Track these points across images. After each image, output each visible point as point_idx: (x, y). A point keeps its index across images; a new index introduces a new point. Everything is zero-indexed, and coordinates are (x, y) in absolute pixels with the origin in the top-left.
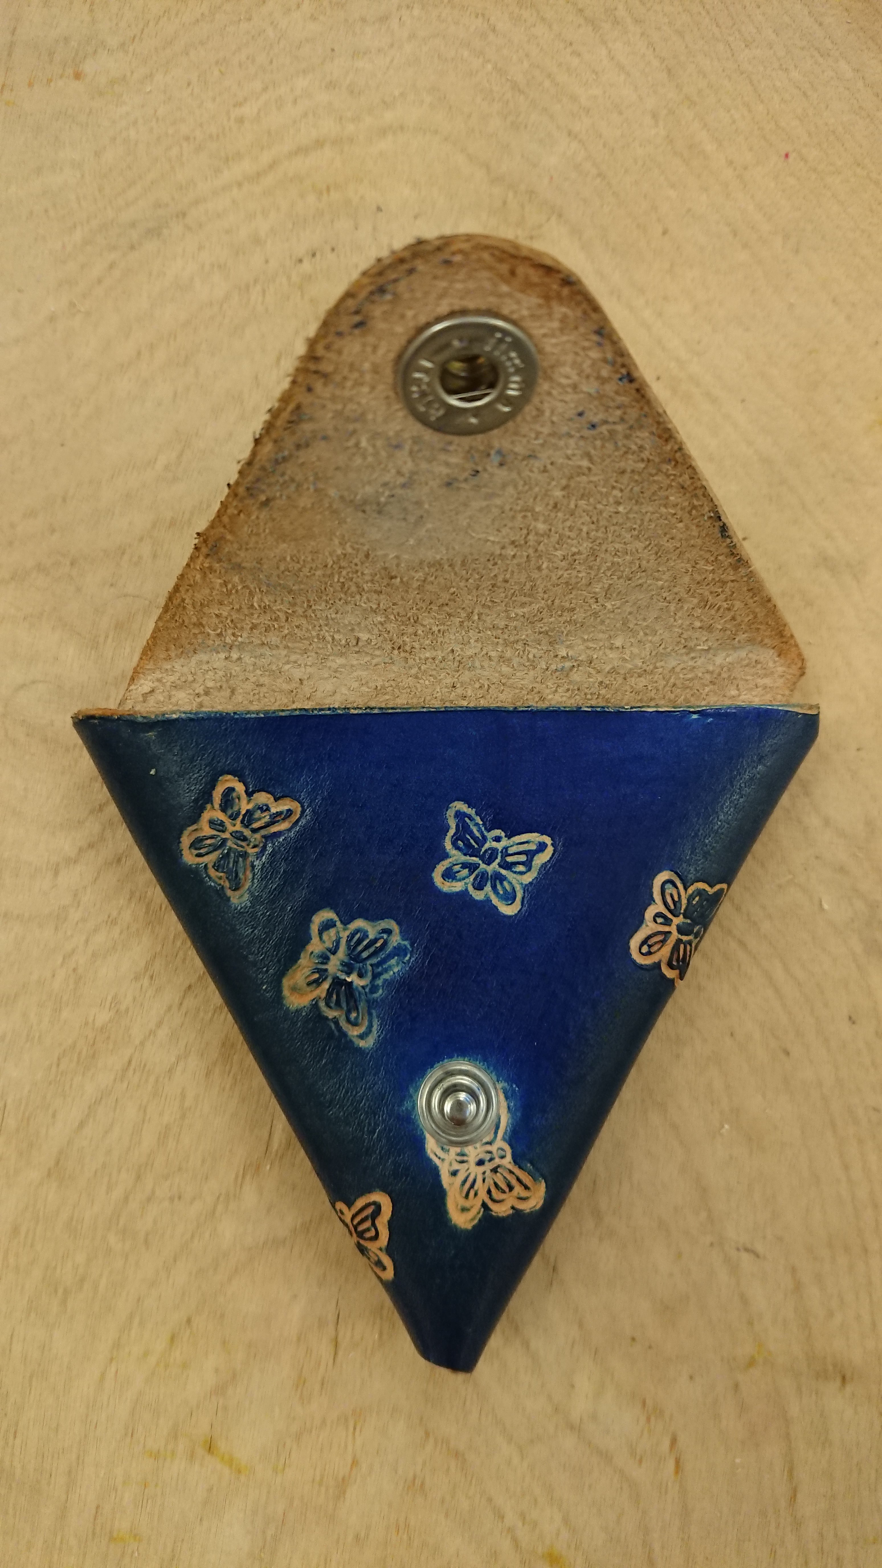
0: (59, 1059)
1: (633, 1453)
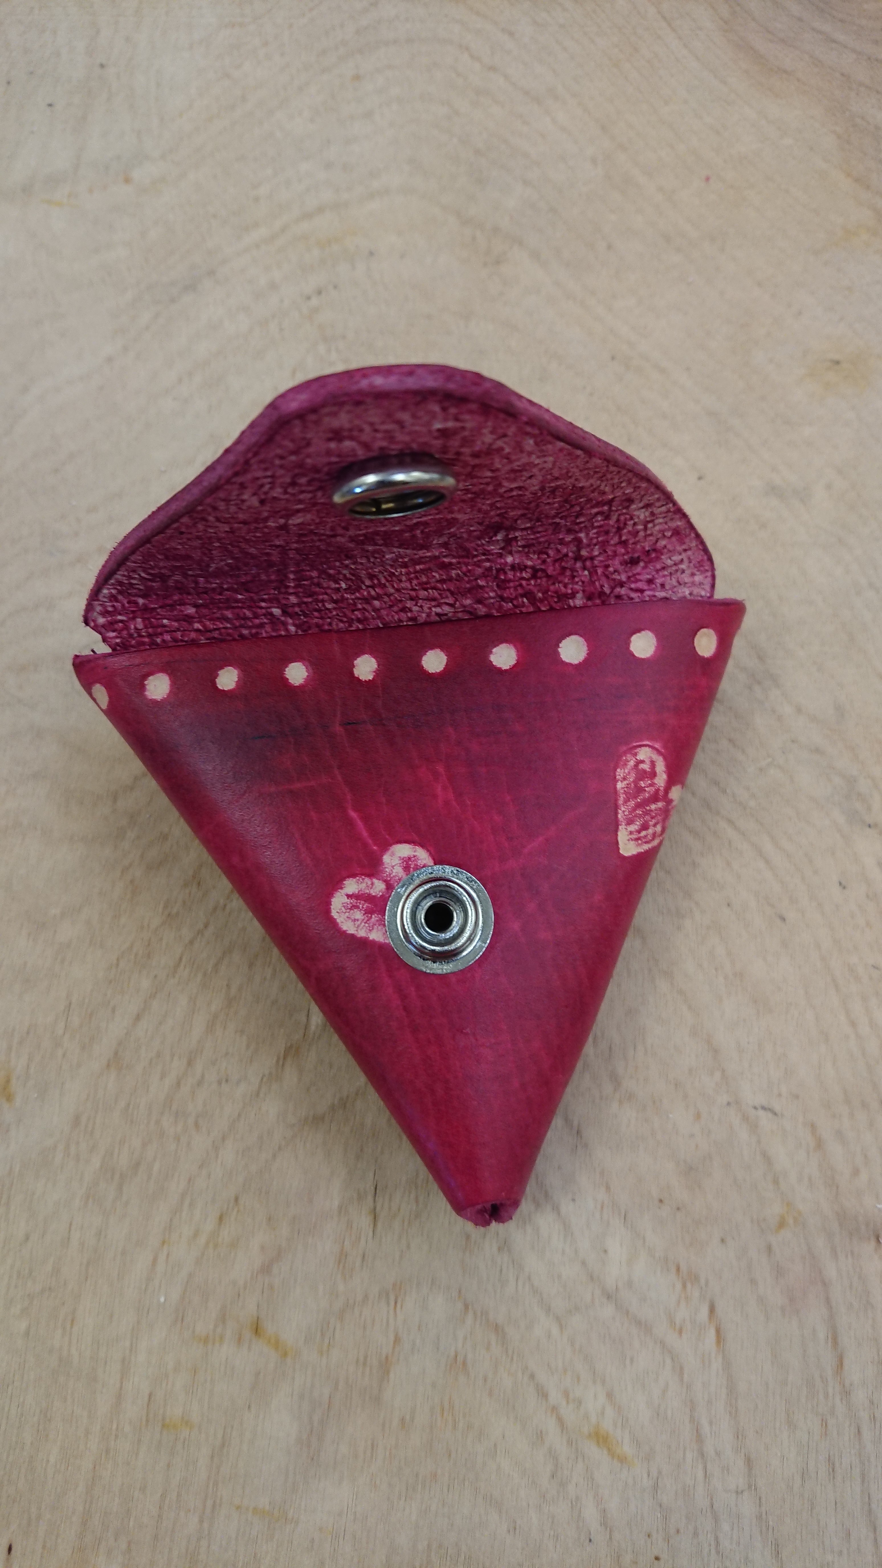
1: (672, 1322)
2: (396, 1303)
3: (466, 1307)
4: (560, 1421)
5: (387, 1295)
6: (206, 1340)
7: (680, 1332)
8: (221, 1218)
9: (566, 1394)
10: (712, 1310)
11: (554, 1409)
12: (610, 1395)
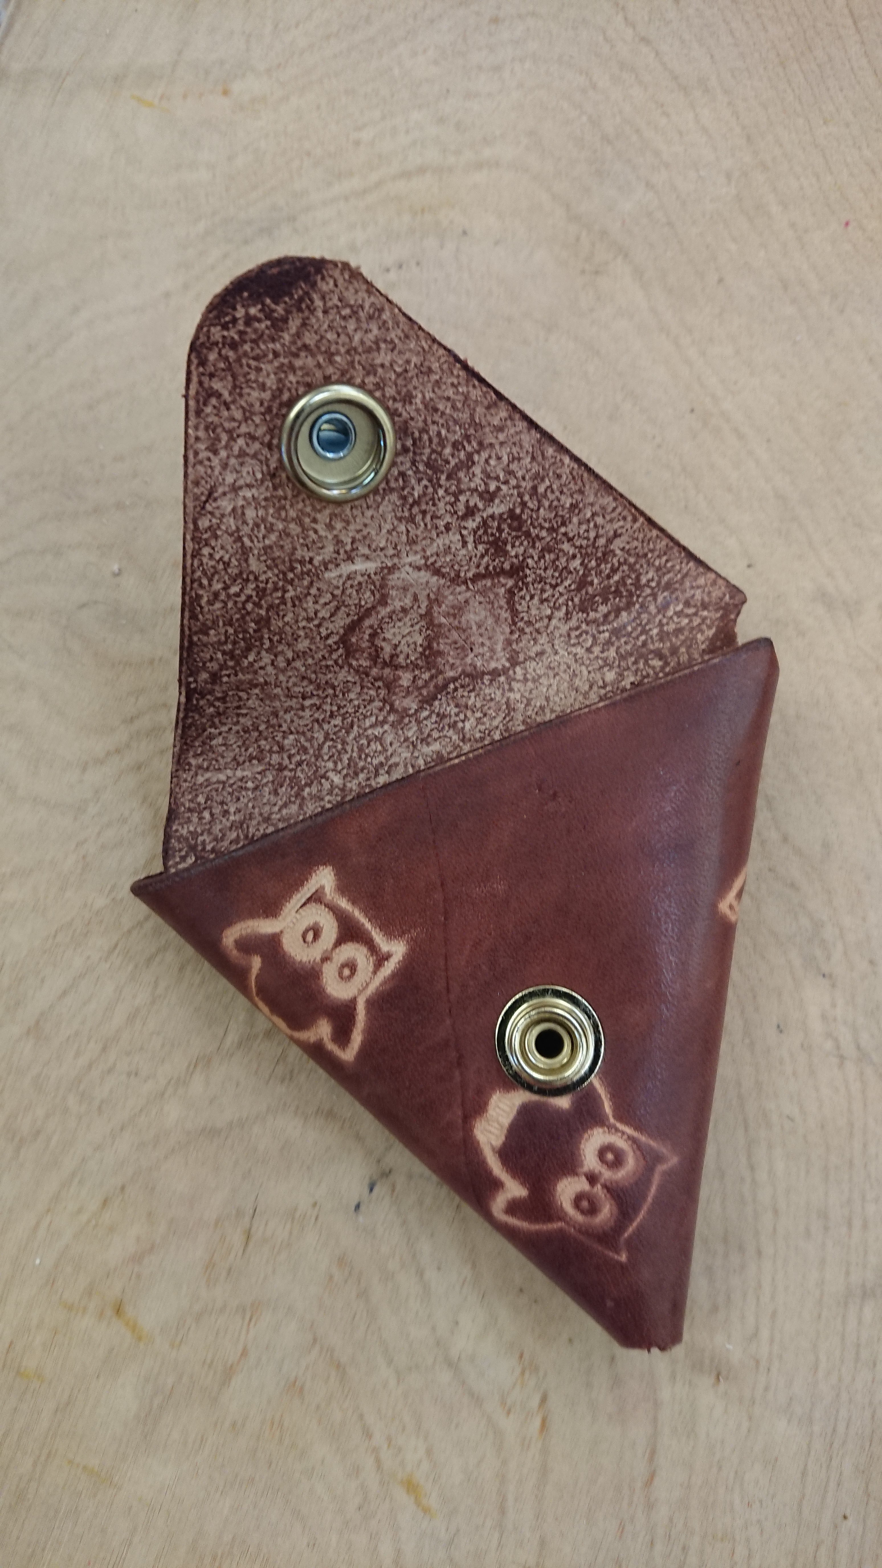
0: (56, 931)
1: (503, 1403)
2: (250, 1320)
3: (315, 1340)
4: (378, 1462)
5: (244, 1311)
6: (70, 1308)
7: (509, 1412)
8: (105, 1203)
9: (389, 1440)
10: (544, 1400)
11: (376, 1451)
12: (429, 1452)
